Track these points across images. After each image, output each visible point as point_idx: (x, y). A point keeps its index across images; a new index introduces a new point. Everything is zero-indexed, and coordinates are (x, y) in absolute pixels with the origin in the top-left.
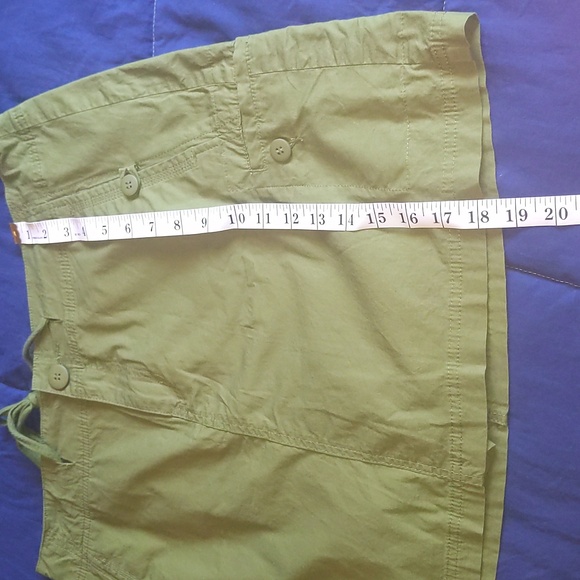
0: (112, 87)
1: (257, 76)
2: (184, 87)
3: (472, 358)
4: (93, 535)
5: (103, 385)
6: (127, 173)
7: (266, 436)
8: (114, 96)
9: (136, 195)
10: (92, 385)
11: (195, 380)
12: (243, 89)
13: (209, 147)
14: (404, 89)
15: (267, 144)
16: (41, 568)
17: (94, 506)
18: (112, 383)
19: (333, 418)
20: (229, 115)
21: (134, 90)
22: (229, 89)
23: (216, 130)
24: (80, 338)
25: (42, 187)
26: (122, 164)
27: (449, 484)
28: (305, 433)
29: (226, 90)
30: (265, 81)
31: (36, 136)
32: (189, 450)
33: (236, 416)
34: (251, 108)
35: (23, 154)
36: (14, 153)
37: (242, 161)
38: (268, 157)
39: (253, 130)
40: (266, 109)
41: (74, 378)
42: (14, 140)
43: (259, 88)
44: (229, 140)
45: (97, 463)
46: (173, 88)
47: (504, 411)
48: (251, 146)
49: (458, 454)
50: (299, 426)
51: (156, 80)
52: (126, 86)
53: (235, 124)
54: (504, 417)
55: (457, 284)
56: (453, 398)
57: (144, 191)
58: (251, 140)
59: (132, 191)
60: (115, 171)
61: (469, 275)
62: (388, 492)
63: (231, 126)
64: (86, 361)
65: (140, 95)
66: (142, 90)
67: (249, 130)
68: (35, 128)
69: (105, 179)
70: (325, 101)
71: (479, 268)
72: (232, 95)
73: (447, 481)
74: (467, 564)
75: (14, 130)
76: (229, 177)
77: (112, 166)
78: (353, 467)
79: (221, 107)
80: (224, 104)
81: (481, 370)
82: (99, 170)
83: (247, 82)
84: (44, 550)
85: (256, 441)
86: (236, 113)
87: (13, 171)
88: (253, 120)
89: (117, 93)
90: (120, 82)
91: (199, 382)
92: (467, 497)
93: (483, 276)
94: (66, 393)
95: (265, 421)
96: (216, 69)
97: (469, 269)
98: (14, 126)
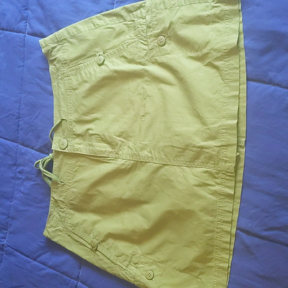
0: (97, 21)
1: (154, 12)
2: (125, 20)
3: (231, 117)
4: (70, 217)
5: (81, 146)
6: (100, 55)
7: (147, 161)
8: (97, 25)
9: (102, 64)
10: (77, 146)
11: (120, 140)
12: (148, 18)
13: (133, 43)
14: (210, 11)
15: (156, 39)
16: (46, 233)
17: (72, 202)
18: (85, 145)
19: (175, 148)
20: (142, 29)
21: (105, 22)
22: (143, 18)
23: (136, 36)
24: (74, 126)
25: (65, 63)
26: (98, 52)
27: (221, 172)
28: (164, 157)
29: (141, 19)
30: (157, 13)
31: (65, 43)
32: (115, 170)
33: (136, 153)
34: (151, 25)
35: (59, 50)
36: (55, 50)
37: (146, 47)
38: (156, 44)
39: (151, 34)
40: (157, 25)
41: (69, 144)
42: (56, 44)
43: (154, 17)
44: (141, 39)
45: (75, 182)
46: (121, 21)
47: (244, 139)
48: (149, 41)
49: (224, 158)
50: (161, 154)
51: (114, 18)
52: (103, 21)
53: (144, 32)
54: (244, 143)
55: (227, 88)
56: (224, 134)
57: (106, 62)
58: (150, 38)
59: (101, 62)
60: (95, 55)
61: (232, 84)
62: (195, 178)
63: (142, 33)
64: (75, 136)
65: (108, 24)
66: (108, 22)
67: (149, 34)
68: (65, 39)
69: (90, 59)
70: (180, 18)
71: (235, 81)
72: (144, 21)
73: (220, 171)
74: (227, 209)
75: (56, 41)
76: (140, 54)
77: (94, 53)
78: (182, 169)
79: (139, 26)
80: (141, 25)
81: (236, 121)
82: (88, 55)
83: (150, 14)
84: (48, 225)
85: (143, 163)
86: (145, 28)
87: (54, 58)
88: (151, 29)
89: (99, 24)
90: (100, 20)
91: (122, 141)
92: (228, 178)
93: (237, 84)
94: (66, 151)
95: (147, 154)
96: (139, 11)
97: (232, 82)
98: (56, 38)
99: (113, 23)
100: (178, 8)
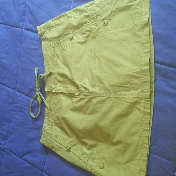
0: (69, 15)
1: (101, 6)
3: (146, 65)
5: (61, 88)
6: (70, 34)
7: (98, 95)
8: (69, 17)
10: (59, 88)
12: (97, 10)
13: (88, 25)
14: (134, 2)
15: (102, 22)
16: (41, 141)
18: (63, 87)
19: (115, 87)
20: (94, 16)
22: (94, 10)
23: (90, 21)
24: (57, 76)
25: (51, 40)
26: (69, 32)
28: (108, 92)
29: (93, 11)
30: (103, 7)
31: (52, 29)
33: (91, 91)
34: (99, 14)
35: (48, 33)
36: (46, 33)
37: (96, 27)
38: (102, 25)
39: (99, 19)
40: (103, 13)
41: (55, 87)
42: (46, 30)
43: (101, 9)
44: (93, 22)
47: (154, 79)
48: (98, 23)
49: (144, 90)
50: (106, 91)
52: (72, 14)
53: (95, 19)
54: (154, 81)
55: (143, 48)
56: (143, 76)
57: (74, 38)
58: (98, 22)
59: (71, 38)
60: (68, 34)
63: (94, 19)
64: (58, 82)
65: (75, 16)
67: (98, 19)
68: (51, 26)
71: (148, 43)
72: (95, 12)
73: (141, 98)
75: (47, 27)
76: (93, 31)
78: (119, 99)
79: (92, 15)
80: (93, 14)
81: (148, 67)
82: (64, 35)
83: (98, 8)
85: (96, 97)
86: (95, 16)
87: (45, 37)
88: (99, 16)
90: (71, 14)
92: (146, 102)
93: (149, 45)
94: (53, 91)
95: (98, 92)
96: (91, 6)
97: (146, 44)
98: (47, 26)
99: (77, 15)
100: (115, 2)
